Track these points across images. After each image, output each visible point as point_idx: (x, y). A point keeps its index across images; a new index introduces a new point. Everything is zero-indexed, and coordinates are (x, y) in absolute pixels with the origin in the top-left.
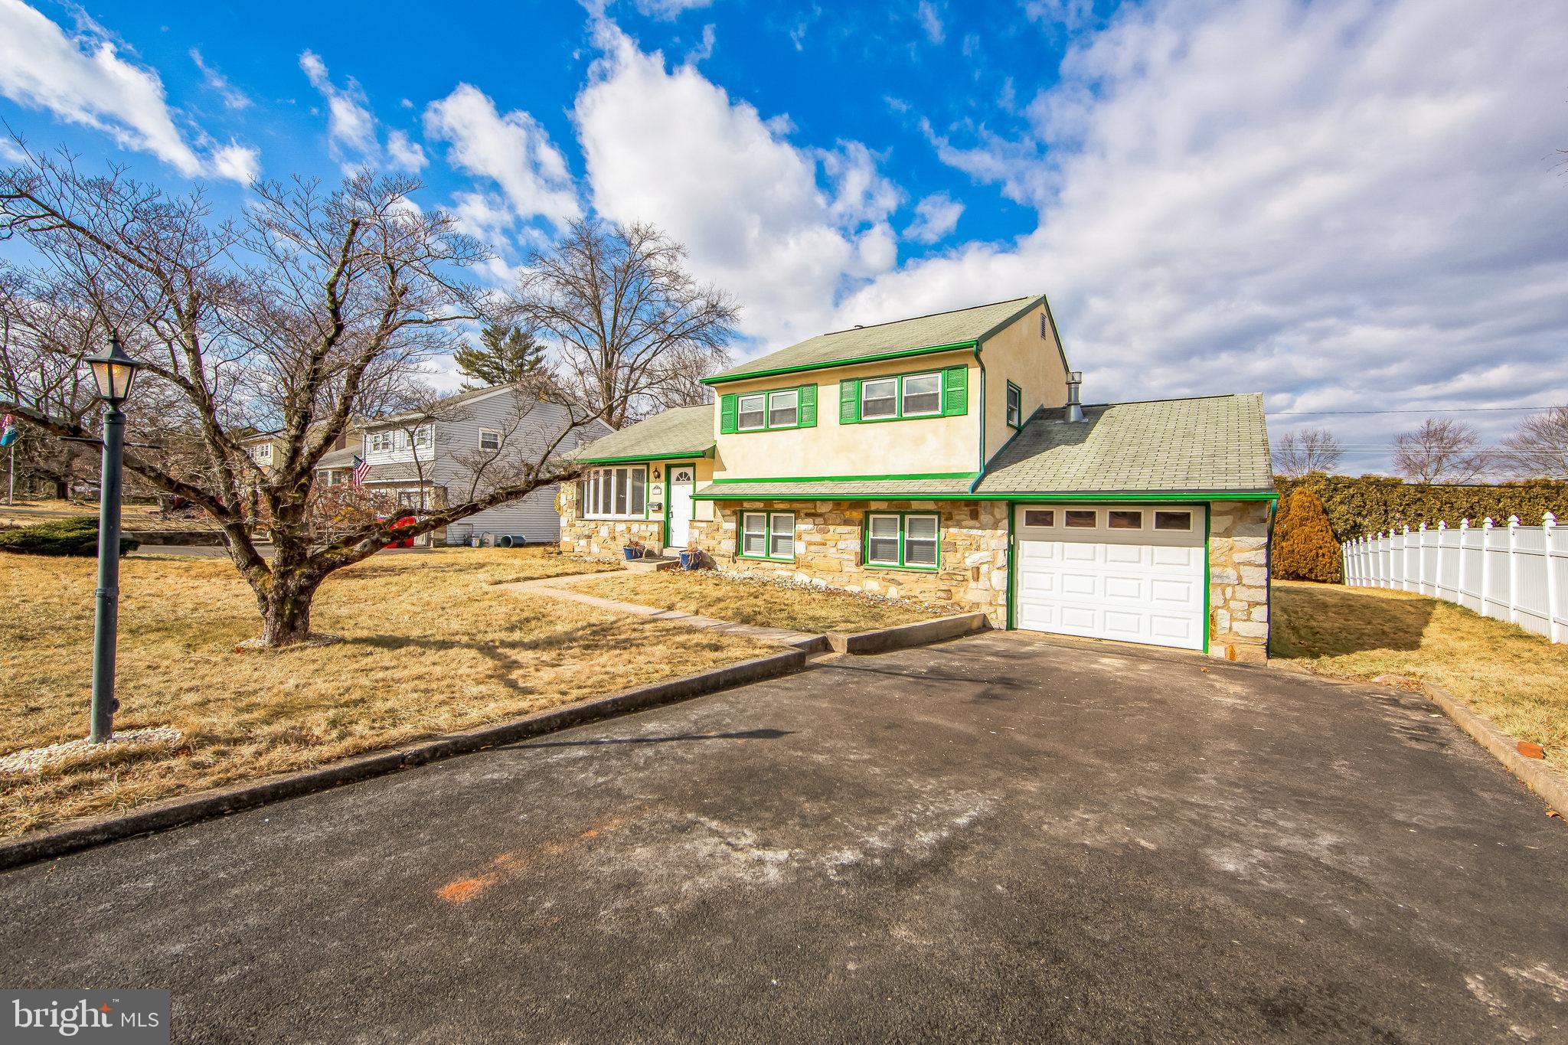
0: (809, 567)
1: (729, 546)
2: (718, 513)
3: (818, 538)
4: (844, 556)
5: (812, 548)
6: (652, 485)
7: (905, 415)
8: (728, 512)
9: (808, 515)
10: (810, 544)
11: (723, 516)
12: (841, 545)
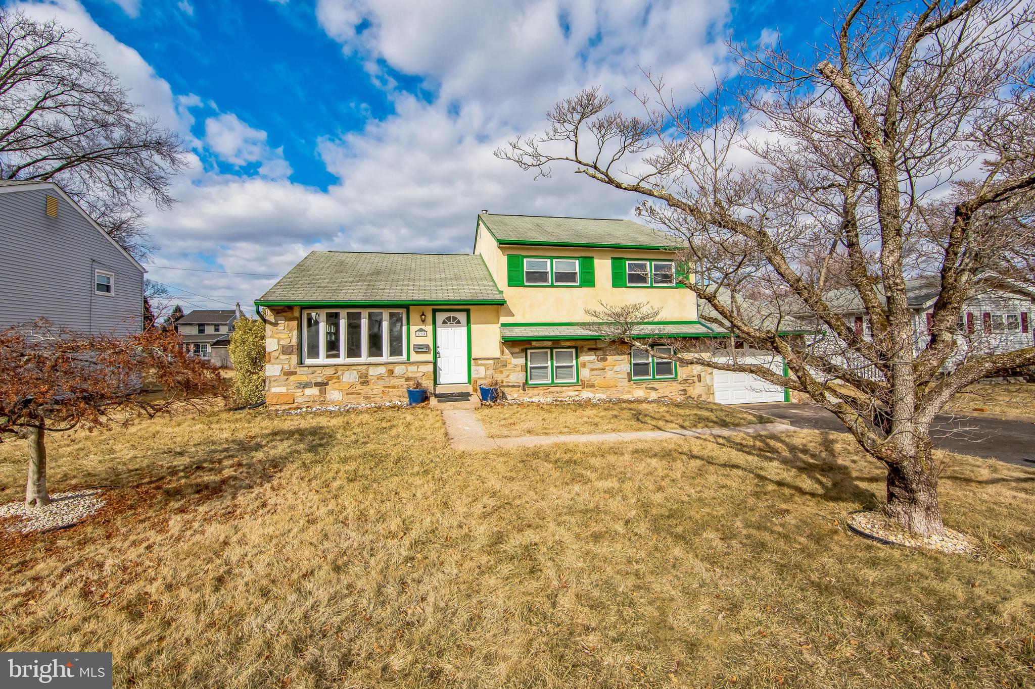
0: (592, 386)
1: (517, 377)
2: (506, 351)
3: (600, 365)
4: (619, 376)
5: (595, 372)
6: (414, 328)
7: (654, 285)
8: (517, 350)
9: (590, 349)
10: (593, 370)
11: (512, 354)
12: (617, 368)
